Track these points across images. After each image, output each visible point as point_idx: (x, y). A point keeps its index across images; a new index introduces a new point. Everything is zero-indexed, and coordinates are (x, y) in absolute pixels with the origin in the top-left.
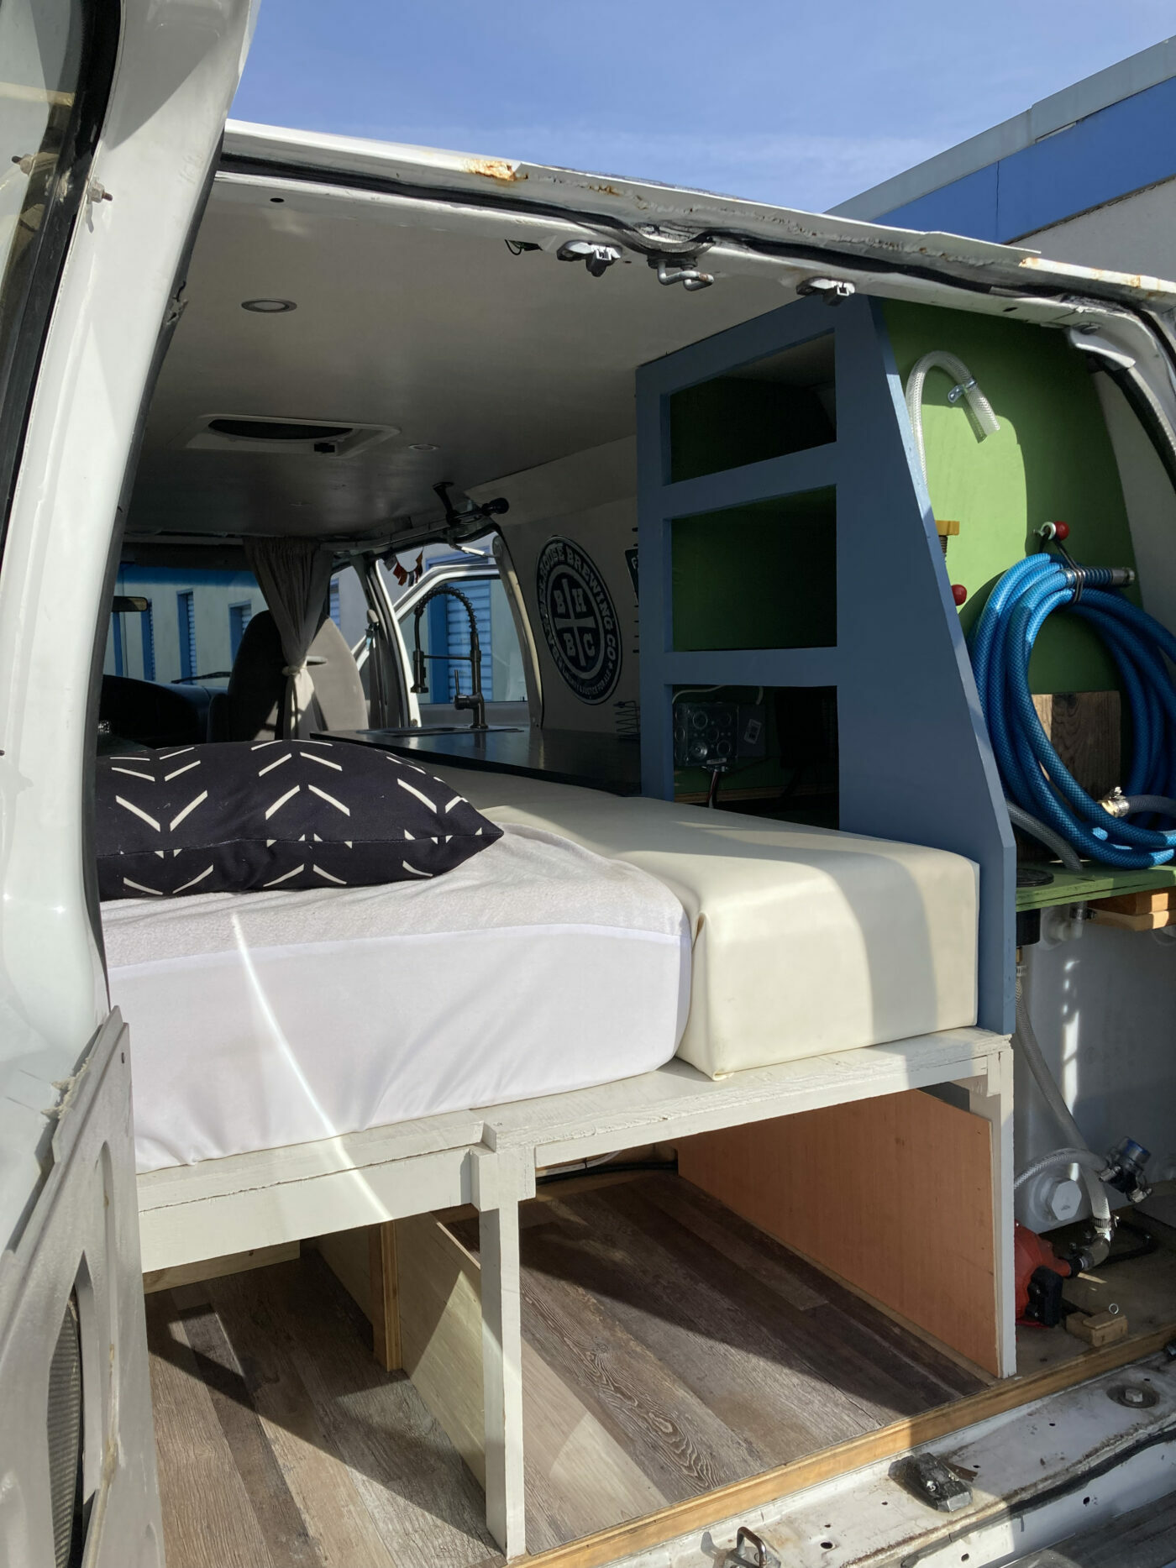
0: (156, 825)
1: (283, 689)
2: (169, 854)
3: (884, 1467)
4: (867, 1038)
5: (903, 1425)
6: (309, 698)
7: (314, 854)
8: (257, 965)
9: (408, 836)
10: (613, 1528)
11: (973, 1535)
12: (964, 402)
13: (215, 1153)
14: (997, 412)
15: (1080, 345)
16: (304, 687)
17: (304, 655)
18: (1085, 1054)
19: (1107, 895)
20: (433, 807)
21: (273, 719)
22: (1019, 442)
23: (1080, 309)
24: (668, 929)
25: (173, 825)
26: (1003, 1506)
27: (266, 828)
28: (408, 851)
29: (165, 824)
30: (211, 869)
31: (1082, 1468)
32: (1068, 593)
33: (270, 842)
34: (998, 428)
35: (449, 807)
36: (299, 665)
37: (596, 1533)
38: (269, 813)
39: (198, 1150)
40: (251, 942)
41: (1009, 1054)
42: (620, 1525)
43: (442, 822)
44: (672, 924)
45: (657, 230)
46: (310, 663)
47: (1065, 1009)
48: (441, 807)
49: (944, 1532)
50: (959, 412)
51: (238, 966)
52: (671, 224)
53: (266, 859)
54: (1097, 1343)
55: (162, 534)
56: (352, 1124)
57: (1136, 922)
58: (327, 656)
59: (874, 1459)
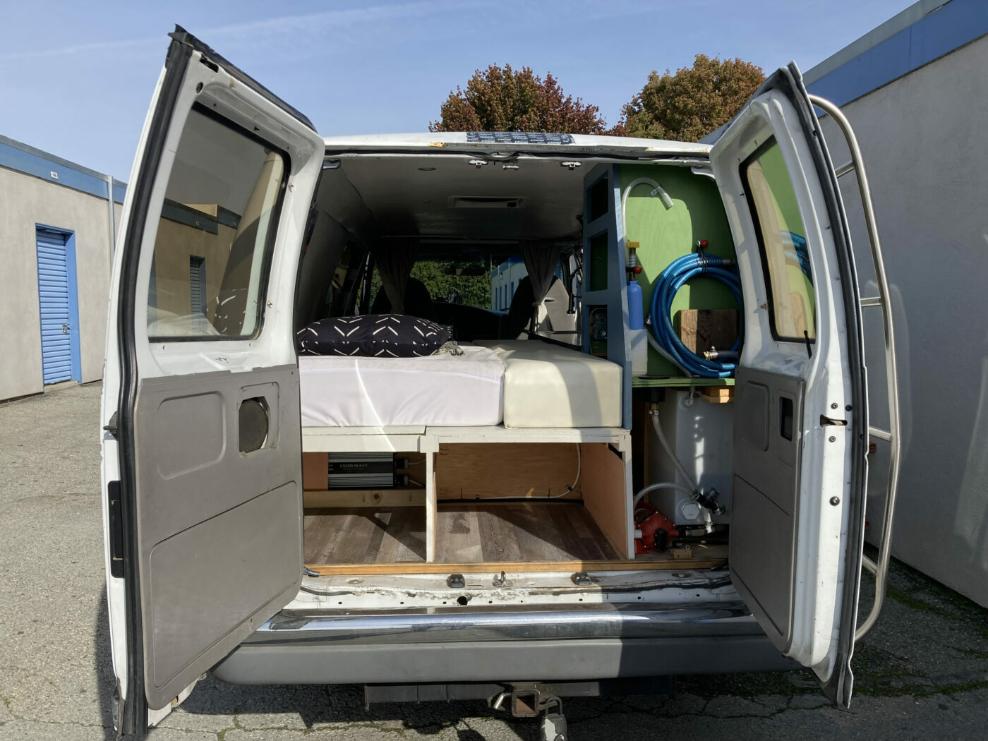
0: (344, 335)
1: (534, 312)
2: (346, 343)
3: (570, 574)
4: (570, 424)
5: (580, 562)
6: (544, 317)
7: (386, 346)
8: (360, 372)
9: (414, 343)
10: (462, 563)
11: (585, 594)
12: (659, 195)
13: (348, 425)
14: (672, 197)
15: (695, 173)
16: (542, 312)
17: (545, 295)
18: (707, 456)
19: (688, 385)
20: (423, 335)
21: (528, 328)
22: (688, 209)
23: (685, 161)
24: (495, 378)
25: (348, 335)
26: (600, 588)
27: (374, 338)
28: (414, 347)
29: (346, 335)
30: (358, 349)
31: (637, 586)
32: (700, 269)
33: (374, 342)
34: (672, 204)
35: (427, 335)
36: (541, 302)
37: (456, 562)
38: (374, 333)
39: (343, 422)
40: (359, 367)
41: (629, 438)
42: (465, 563)
43: (425, 340)
44: (497, 378)
45: (498, 154)
46: (546, 301)
47: (696, 436)
48: (425, 335)
49: (574, 589)
50: (657, 199)
51: (355, 373)
52: (503, 151)
53: (373, 347)
54: (675, 557)
55: (482, 239)
56: (387, 423)
57: (712, 399)
58: (555, 297)
59: (567, 571)
